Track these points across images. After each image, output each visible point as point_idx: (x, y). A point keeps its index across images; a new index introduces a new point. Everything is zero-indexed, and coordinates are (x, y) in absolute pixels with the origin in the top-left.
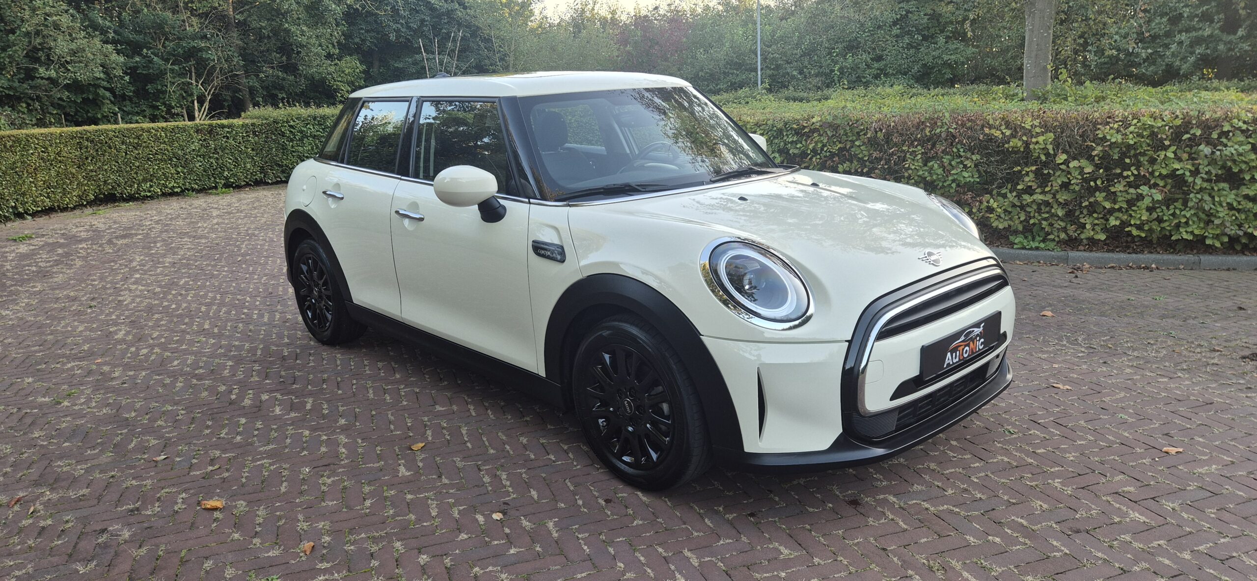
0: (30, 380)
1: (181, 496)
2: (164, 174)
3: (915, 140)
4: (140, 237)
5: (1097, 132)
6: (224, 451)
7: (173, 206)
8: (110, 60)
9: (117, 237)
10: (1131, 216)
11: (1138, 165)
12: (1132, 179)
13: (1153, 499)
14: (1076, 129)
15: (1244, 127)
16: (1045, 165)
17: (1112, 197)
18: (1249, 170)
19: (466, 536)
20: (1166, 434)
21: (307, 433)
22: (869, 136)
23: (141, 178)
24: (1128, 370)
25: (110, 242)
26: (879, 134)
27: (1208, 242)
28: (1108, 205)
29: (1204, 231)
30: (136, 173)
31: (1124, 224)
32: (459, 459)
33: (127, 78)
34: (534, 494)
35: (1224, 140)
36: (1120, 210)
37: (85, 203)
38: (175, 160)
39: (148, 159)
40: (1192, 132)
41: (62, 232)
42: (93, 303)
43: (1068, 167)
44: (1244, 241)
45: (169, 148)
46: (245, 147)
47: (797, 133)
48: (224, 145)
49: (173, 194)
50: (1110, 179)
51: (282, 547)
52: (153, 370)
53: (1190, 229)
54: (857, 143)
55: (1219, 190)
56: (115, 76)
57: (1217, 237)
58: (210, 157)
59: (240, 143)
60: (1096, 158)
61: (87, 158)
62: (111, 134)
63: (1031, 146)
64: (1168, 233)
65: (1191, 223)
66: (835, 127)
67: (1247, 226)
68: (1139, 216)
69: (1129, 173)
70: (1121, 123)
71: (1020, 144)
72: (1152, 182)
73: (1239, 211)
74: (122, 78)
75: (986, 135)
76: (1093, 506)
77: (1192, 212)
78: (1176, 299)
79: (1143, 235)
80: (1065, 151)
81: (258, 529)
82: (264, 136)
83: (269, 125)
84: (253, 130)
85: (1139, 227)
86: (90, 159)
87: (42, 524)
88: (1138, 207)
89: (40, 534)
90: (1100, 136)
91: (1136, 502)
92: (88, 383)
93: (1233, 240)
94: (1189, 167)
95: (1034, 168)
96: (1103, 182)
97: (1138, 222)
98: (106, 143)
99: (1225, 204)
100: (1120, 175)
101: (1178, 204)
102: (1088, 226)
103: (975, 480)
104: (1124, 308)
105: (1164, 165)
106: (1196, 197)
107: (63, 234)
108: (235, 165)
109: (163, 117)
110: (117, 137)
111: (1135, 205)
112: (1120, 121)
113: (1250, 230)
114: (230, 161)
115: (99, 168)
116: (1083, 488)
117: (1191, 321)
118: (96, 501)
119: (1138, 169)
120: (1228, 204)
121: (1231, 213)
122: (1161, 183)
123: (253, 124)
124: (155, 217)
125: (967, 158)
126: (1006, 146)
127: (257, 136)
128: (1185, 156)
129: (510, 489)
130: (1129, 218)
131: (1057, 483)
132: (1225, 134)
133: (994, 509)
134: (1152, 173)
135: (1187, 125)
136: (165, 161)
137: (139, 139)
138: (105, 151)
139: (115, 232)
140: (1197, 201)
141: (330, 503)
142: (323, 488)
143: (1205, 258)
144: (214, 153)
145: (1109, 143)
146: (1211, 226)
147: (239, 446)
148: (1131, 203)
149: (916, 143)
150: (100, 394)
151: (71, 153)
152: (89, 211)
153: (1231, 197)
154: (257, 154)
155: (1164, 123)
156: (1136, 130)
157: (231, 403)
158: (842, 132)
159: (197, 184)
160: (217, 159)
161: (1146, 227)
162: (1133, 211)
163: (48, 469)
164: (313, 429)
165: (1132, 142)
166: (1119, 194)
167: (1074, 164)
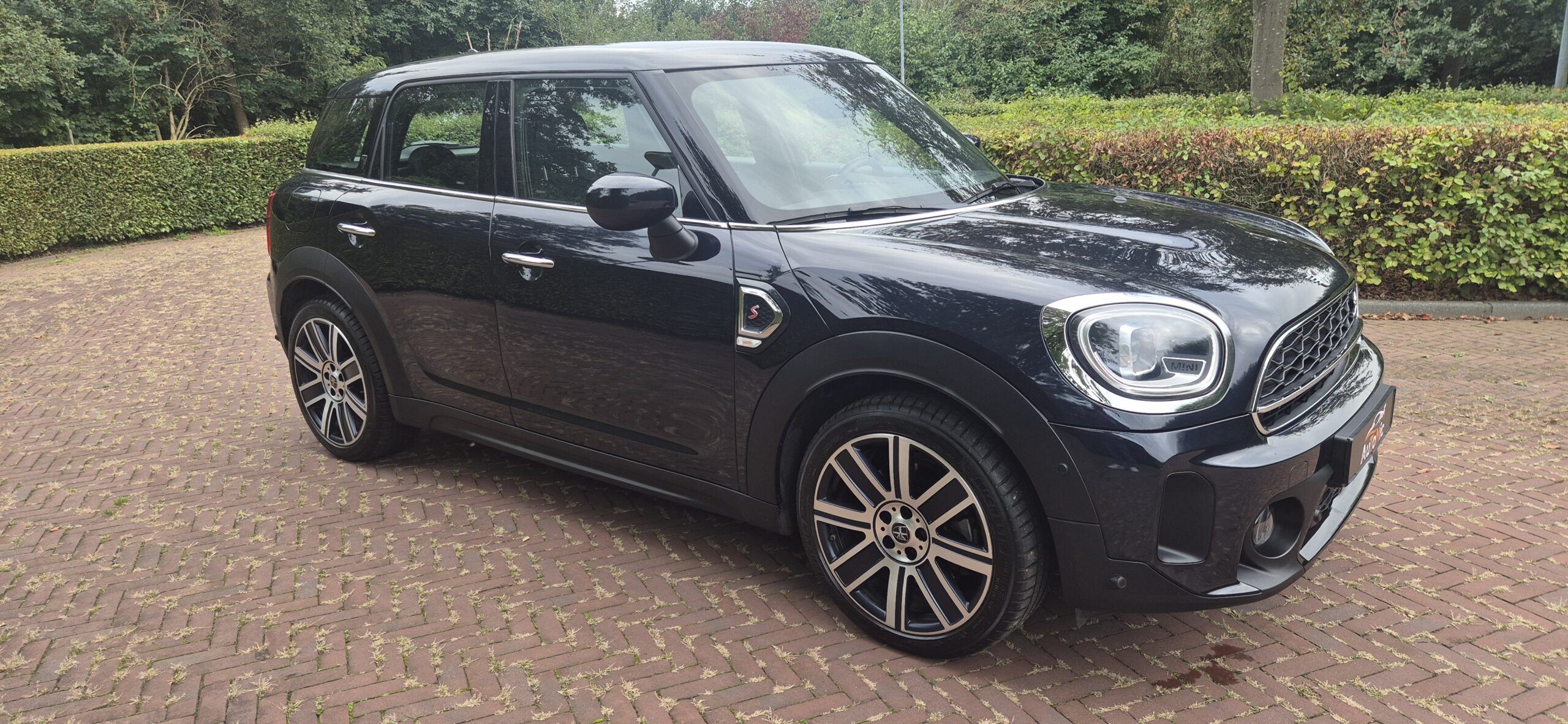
0: (57, 485)
1: (320, 633)
2: (147, 209)
3: (1149, 164)
4: (137, 292)
5: (1372, 154)
6: (356, 572)
7: (165, 252)
8: (58, 59)
9: (105, 294)
10: (1410, 255)
11: (1421, 195)
12: (1412, 211)
13: (1531, 599)
14: (1346, 150)
15: (1546, 147)
16: (1311, 194)
17: (1389, 233)
18: (1551, 199)
19: (713, 673)
20: (1522, 521)
21: (459, 546)
22: (1091, 158)
23: (116, 214)
24: (1451, 444)
25: (98, 299)
26: (1104, 157)
27: (1502, 286)
28: (1383, 243)
29: (1496, 273)
30: (110, 208)
31: (1402, 266)
32: (669, 575)
33: (81, 83)
34: (780, 616)
35: (1523, 163)
36: (1397, 248)
37: (46, 249)
38: (161, 190)
39: (126, 189)
40: (1485, 153)
41: (27, 287)
42: (106, 382)
43: (1337, 196)
44: (1542, 284)
45: (152, 175)
46: (253, 173)
47: (999, 154)
48: (225, 171)
49: (158, 236)
50: (1388, 209)
51: (480, 695)
52: (221, 468)
53: (1479, 271)
54: (1077, 168)
55: (1516, 223)
56: (65, 80)
57: (1510, 280)
58: (207, 187)
59: (245, 168)
60: (1371, 186)
61: (46, 190)
62: (77, 158)
63: (1293, 172)
64: (1453, 276)
65: (1481, 263)
66: (1048, 148)
67: (1547, 266)
68: (1420, 256)
69: (1410, 204)
70: (1401, 143)
71: (1278, 168)
72: (1436, 214)
73: (1538, 248)
74: (74, 83)
75: (1239, 158)
76: (1467, 611)
77: (1485, 250)
78: (1479, 356)
79: (1425, 278)
80: (1332, 178)
81: (438, 671)
82: (276, 158)
83: (283, 144)
84: (264, 151)
85: (1420, 269)
86: (50, 189)
87: (143, 675)
88: (1419, 245)
89: (143, 688)
90: (1377, 159)
91: (1514, 604)
92: (140, 488)
93: (1531, 283)
94: (1482, 196)
95: (1295, 198)
96: (1379, 214)
97: (1420, 264)
98: (71, 168)
99: (1521, 241)
100: (1399, 206)
101: (1467, 241)
102: (1360, 269)
103: (1317, 583)
104: (1422, 369)
105: (1450, 194)
106: (1489, 232)
107: (30, 290)
108: (240, 198)
109: (128, 134)
110: (85, 161)
111: (1415, 243)
112: (1399, 140)
113: (1550, 272)
114: (234, 192)
115: (62, 202)
116: (1448, 589)
117: (1503, 382)
118: (207, 643)
119: (1420, 198)
120: (1525, 240)
121: (1529, 251)
122: (1446, 216)
123: (262, 144)
124: (147, 266)
125: (1215, 187)
126: (1263, 171)
127: (267, 158)
128: (1477, 183)
129: (748, 612)
130: (1408, 259)
131: (1415, 582)
132: (1525, 156)
133: (1352, 619)
134: (1436, 204)
135: (1478, 146)
136: (149, 192)
137: (113, 163)
138: (70, 180)
139: (99, 287)
140: (1491, 236)
141: (523, 636)
142: (505, 616)
143: (1497, 305)
144: (211, 182)
145: (1386, 168)
146: (1505, 266)
147: (372, 566)
148: (1412, 239)
149: (1150, 168)
150: (160, 502)
151: (25, 183)
152: (52, 259)
153: (1528, 233)
154: (268, 182)
155: (1452, 143)
156: (1420, 152)
157: (342, 509)
158: (1057, 155)
159: (190, 221)
160: (216, 189)
161: (1429, 269)
162: (1413, 249)
163: (124, 604)
164: (466, 541)
165: (1414, 166)
166: (1396, 229)
167: (1344, 193)
